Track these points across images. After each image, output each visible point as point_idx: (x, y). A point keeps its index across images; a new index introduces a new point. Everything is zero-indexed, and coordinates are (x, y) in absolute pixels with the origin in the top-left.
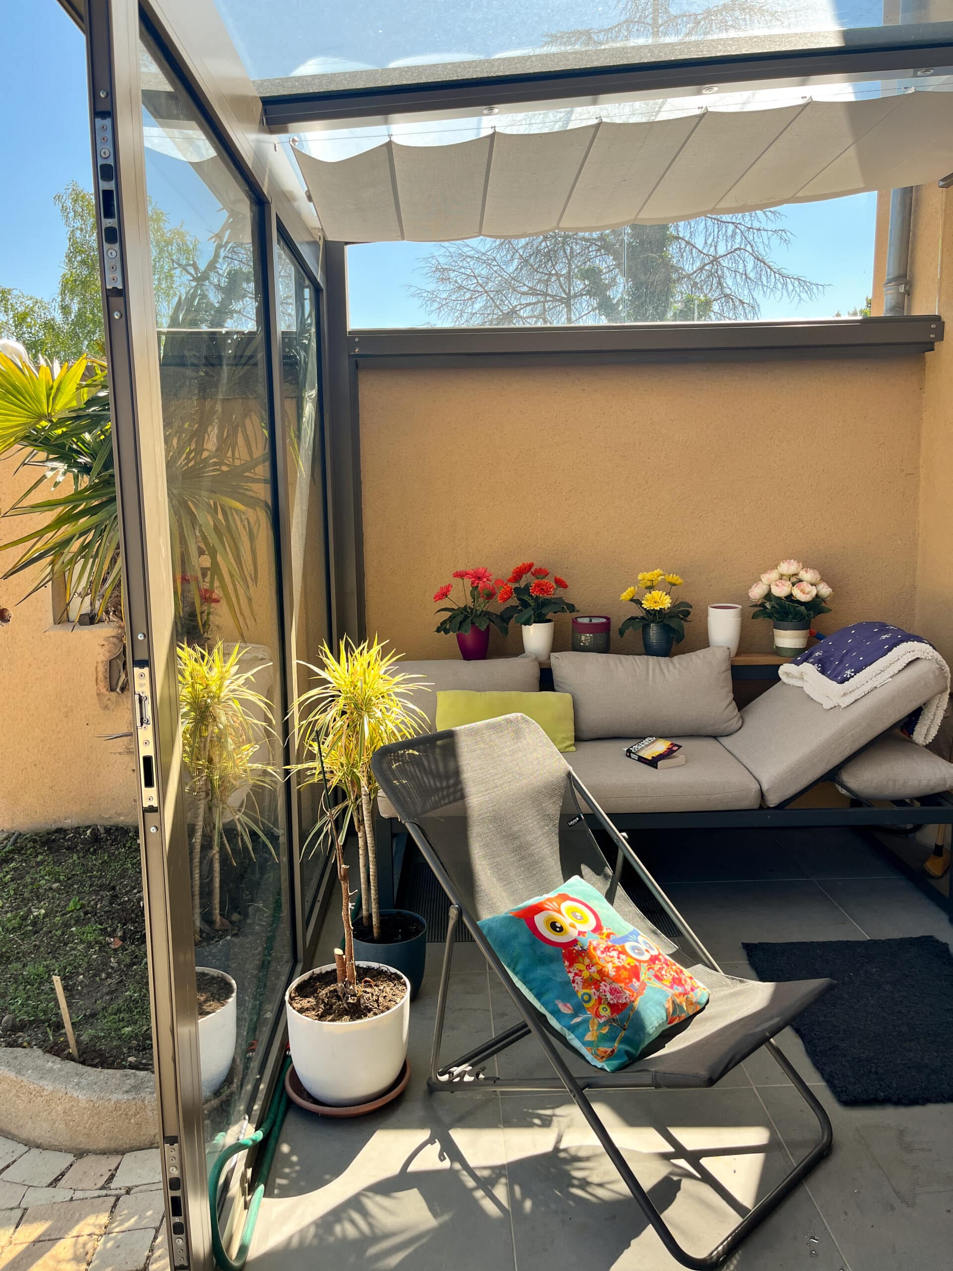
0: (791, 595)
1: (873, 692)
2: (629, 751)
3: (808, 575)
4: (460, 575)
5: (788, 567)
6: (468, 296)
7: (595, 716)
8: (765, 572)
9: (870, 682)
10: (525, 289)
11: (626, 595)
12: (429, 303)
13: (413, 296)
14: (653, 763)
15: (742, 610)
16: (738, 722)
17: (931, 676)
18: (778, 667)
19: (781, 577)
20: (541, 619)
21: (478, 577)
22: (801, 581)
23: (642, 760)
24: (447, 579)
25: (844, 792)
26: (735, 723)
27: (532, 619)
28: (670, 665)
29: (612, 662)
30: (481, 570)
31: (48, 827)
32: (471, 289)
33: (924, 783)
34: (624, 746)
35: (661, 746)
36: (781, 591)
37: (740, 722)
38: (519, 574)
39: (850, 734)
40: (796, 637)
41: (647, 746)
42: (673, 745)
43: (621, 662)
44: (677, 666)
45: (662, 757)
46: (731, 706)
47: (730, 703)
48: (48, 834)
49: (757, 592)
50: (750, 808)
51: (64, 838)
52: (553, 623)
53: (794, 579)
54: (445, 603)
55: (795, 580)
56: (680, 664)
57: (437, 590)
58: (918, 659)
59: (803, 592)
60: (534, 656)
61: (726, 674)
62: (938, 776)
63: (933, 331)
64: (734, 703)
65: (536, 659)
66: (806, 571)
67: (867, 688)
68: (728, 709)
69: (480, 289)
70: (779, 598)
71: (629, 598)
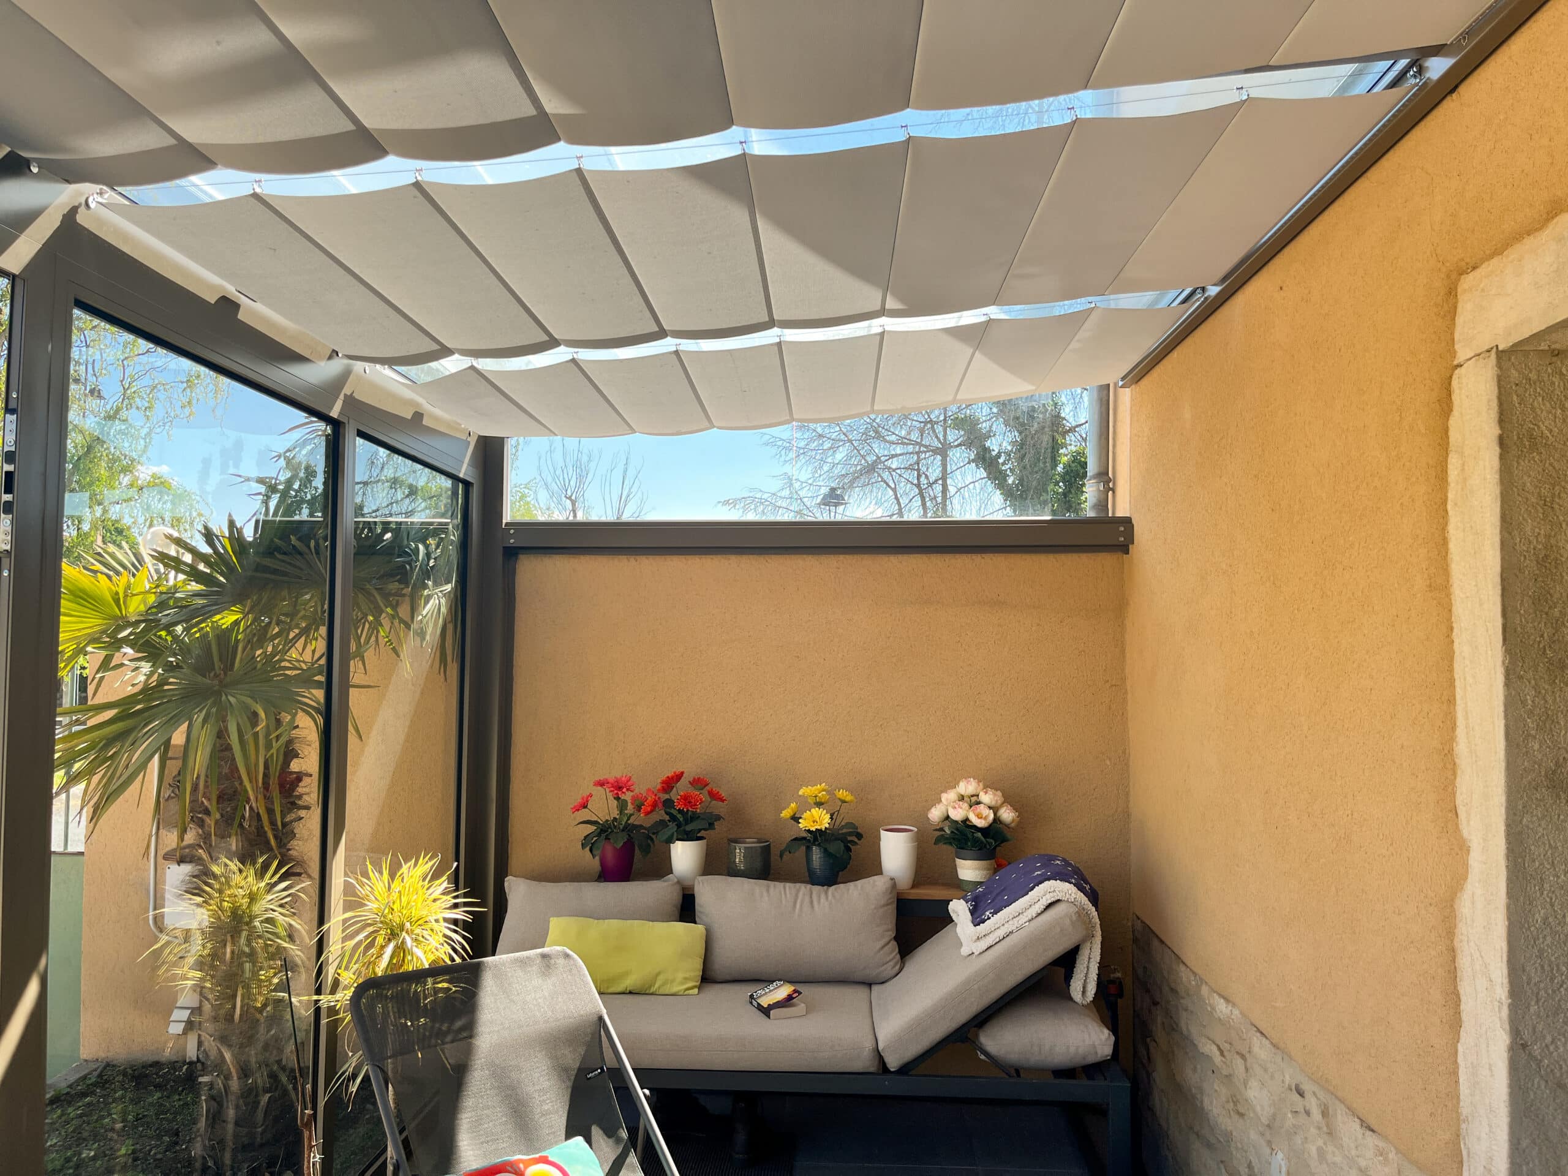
0: (967, 819)
1: (1005, 940)
2: (752, 996)
3: (987, 798)
4: (601, 784)
5: (967, 787)
6: (827, 445)
7: (728, 955)
8: (945, 791)
9: (1006, 925)
10: (893, 438)
11: (786, 814)
12: (783, 452)
13: (767, 444)
14: (766, 1011)
15: (917, 832)
16: (894, 967)
17: (1067, 921)
18: (948, 902)
19: (962, 798)
20: (688, 836)
21: (618, 787)
22: (979, 803)
23: (760, 1008)
24: (586, 787)
25: (983, 1057)
26: (889, 969)
27: (675, 837)
28: (823, 896)
29: (757, 890)
30: (624, 779)
31: (145, 1059)
32: (833, 437)
33: (1072, 1050)
34: (746, 990)
35: (782, 992)
36: (958, 814)
37: (897, 967)
38: (669, 784)
39: (976, 987)
40: (976, 869)
41: (771, 991)
42: (795, 991)
43: (768, 891)
44: (830, 897)
45: (779, 1005)
46: (890, 944)
47: (888, 943)
48: (143, 1067)
49: (935, 814)
50: (861, 1071)
51: (157, 1074)
52: (704, 841)
53: (974, 799)
54: (584, 814)
55: (974, 802)
56: (833, 896)
57: (577, 800)
58: (1058, 901)
59: (979, 816)
60: (676, 880)
61: (889, 907)
62: (1087, 1042)
63: (1122, 534)
64: (894, 943)
65: (678, 882)
66: (986, 793)
67: (1001, 933)
68: (886, 948)
69: (843, 437)
70: (956, 822)
71: (788, 816)
